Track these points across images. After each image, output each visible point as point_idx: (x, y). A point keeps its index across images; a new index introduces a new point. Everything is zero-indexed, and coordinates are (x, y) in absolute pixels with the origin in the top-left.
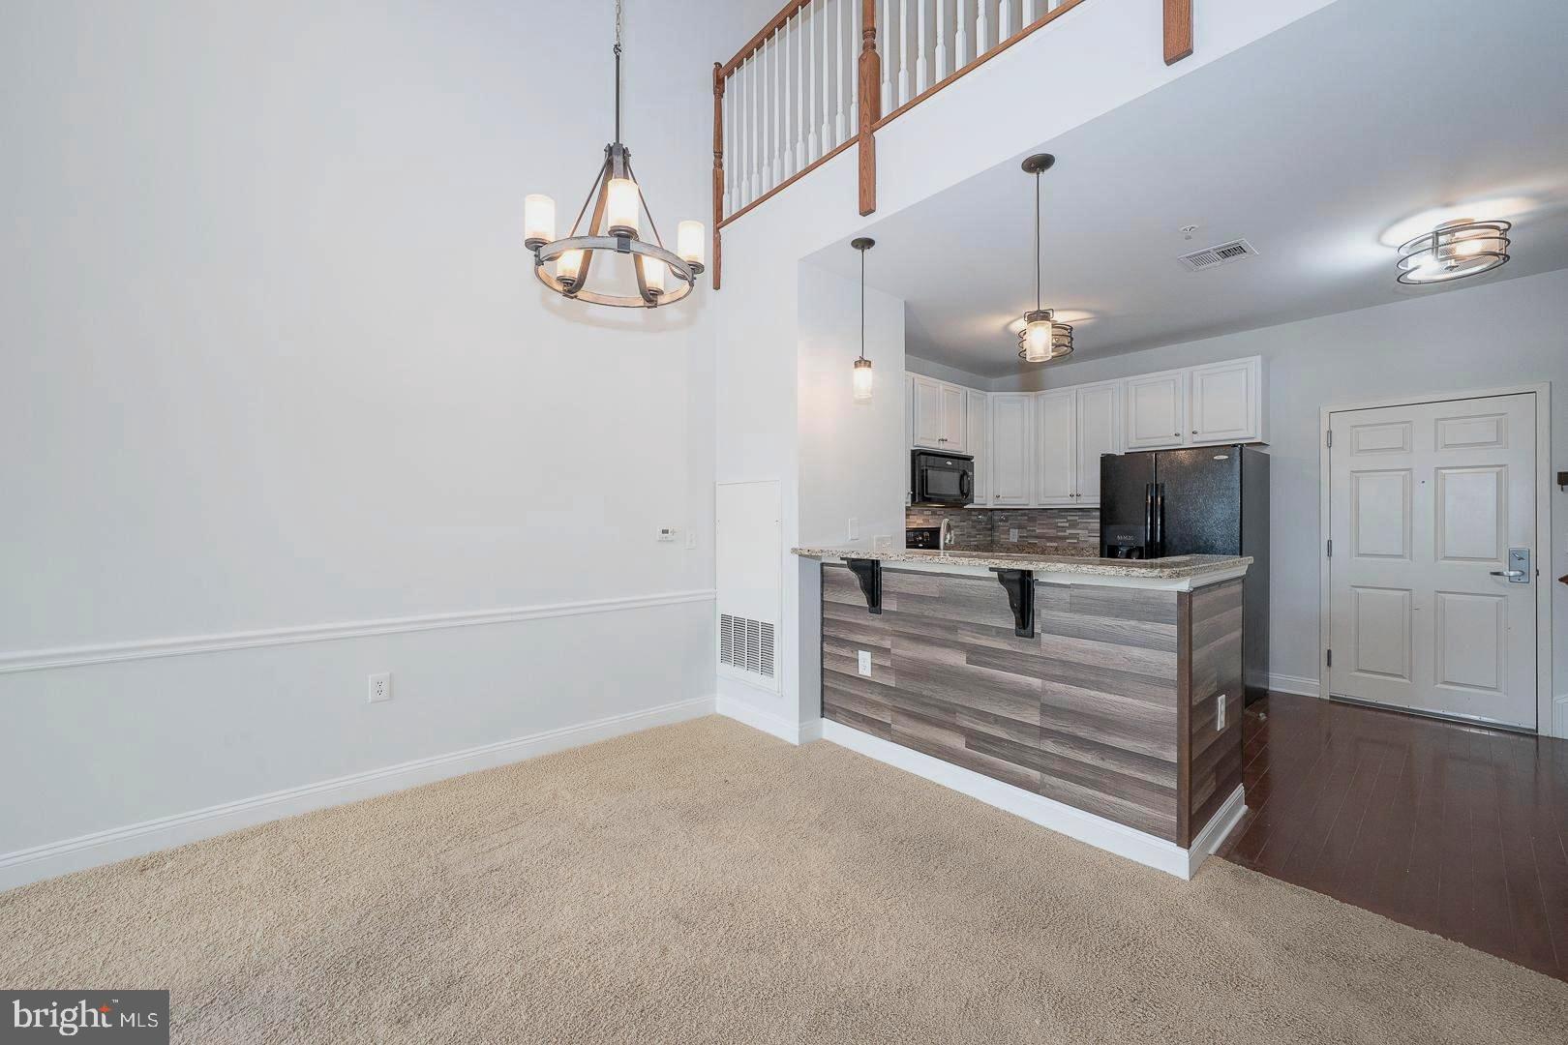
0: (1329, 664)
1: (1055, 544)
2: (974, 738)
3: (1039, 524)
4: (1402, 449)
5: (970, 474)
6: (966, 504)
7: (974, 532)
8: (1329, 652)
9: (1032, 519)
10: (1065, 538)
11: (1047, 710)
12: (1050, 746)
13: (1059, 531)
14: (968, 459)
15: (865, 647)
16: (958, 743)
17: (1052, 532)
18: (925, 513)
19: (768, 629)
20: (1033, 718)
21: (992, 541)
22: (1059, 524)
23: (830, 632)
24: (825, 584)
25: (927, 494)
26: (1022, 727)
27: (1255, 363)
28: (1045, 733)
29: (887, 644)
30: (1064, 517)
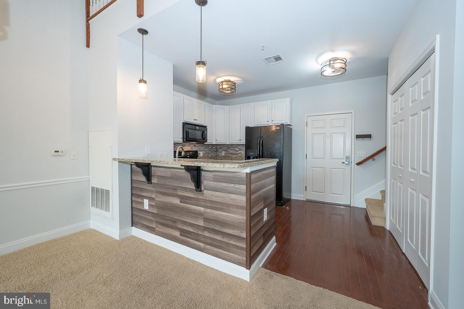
0: (306, 190)
1: (235, 156)
2: (183, 232)
3: (231, 150)
4: (323, 127)
5: (206, 132)
6: (205, 143)
7: (210, 152)
8: (306, 186)
9: (228, 148)
10: (238, 154)
11: (206, 220)
12: (207, 234)
13: (236, 152)
14: (205, 127)
15: (146, 198)
16: (177, 234)
17: (234, 152)
18: (191, 145)
19: (108, 192)
20: (201, 223)
21: (217, 155)
22: (236, 150)
23: (134, 192)
24: (133, 173)
25: (188, 138)
26: (198, 227)
27: (288, 100)
28: (205, 229)
29: (153, 196)
30: (238, 147)
